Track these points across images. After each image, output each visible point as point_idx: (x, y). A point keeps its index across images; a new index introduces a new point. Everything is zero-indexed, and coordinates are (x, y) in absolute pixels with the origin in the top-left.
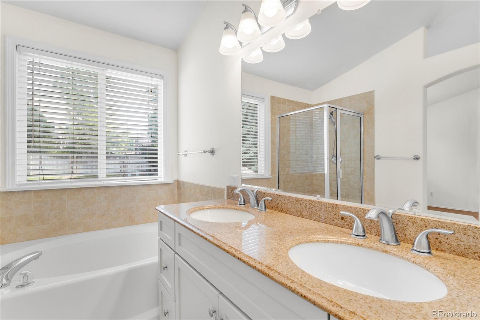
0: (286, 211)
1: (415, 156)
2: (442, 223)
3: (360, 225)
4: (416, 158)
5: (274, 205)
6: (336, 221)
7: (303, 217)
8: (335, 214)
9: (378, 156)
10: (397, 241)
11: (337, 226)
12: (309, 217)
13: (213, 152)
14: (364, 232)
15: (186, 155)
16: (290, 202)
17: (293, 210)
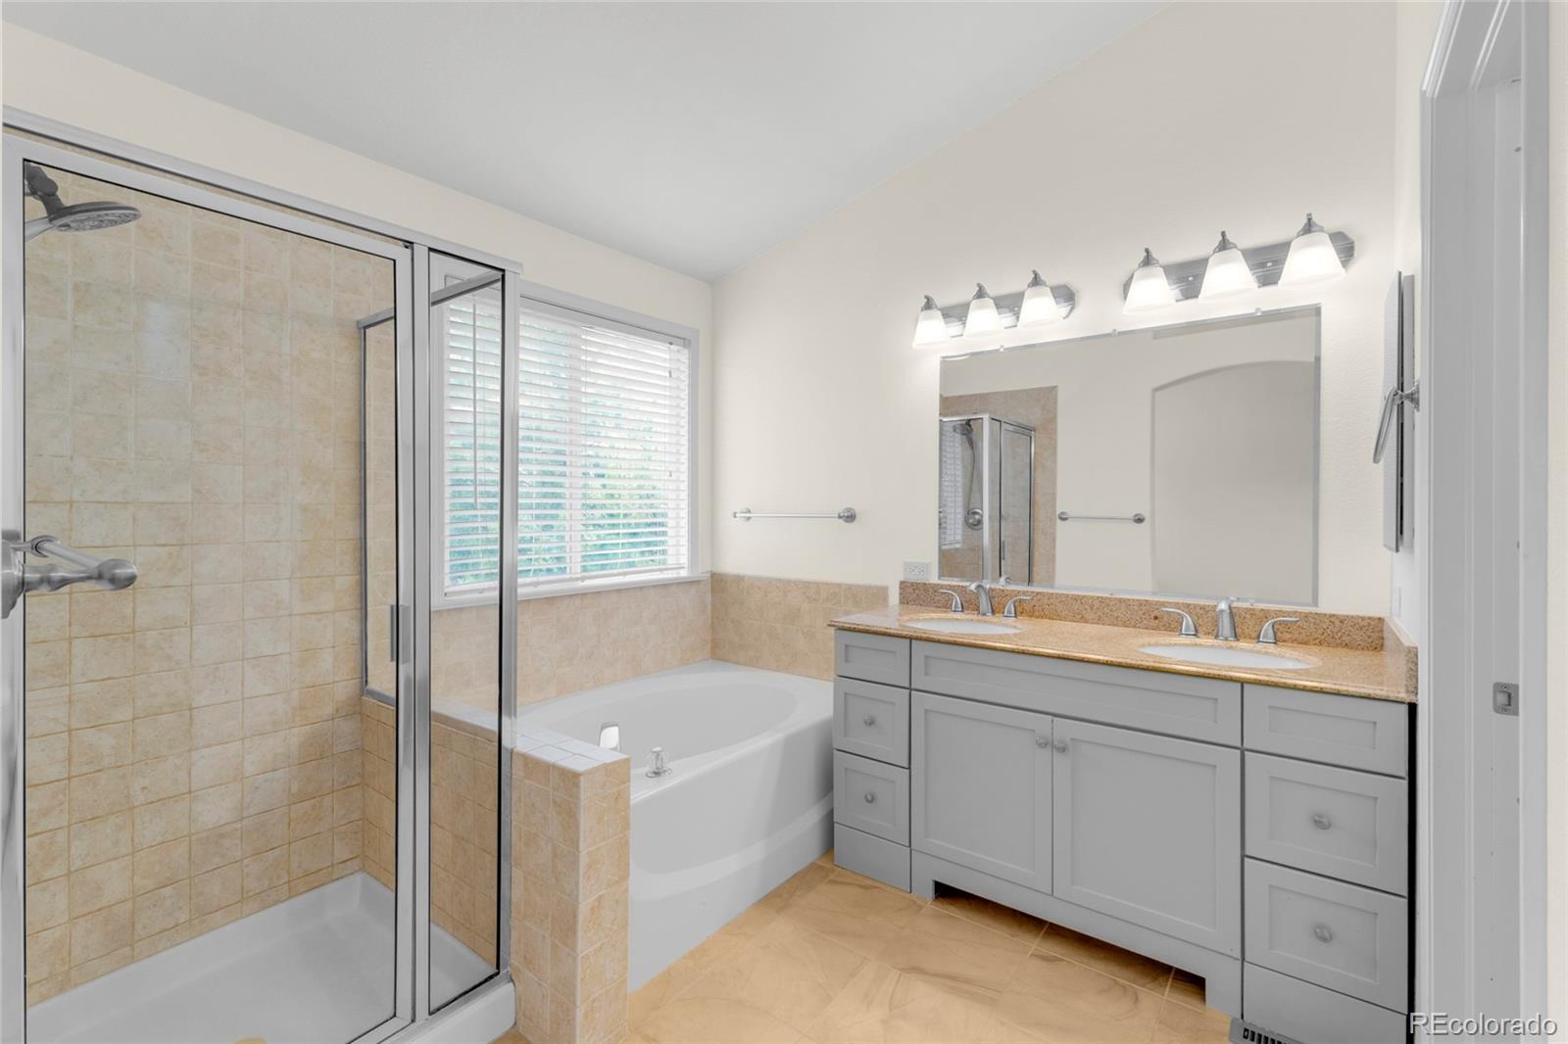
0: (1054, 616)
1: (1136, 515)
2: (1284, 612)
3: (1191, 623)
4: (1139, 520)
5: (1026, 608)
6: (1145, 622)
7: (1086, 622)
8: (1144, 614)
9: (1063, 513)
10: (1236, 636)
11: (1147, 628)
12: (1099, 621)
13: (850, 517)
14: (1196, 631)
15: (749, 518)
16: (1061, 602)
17: (1067, 612)
